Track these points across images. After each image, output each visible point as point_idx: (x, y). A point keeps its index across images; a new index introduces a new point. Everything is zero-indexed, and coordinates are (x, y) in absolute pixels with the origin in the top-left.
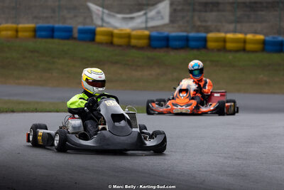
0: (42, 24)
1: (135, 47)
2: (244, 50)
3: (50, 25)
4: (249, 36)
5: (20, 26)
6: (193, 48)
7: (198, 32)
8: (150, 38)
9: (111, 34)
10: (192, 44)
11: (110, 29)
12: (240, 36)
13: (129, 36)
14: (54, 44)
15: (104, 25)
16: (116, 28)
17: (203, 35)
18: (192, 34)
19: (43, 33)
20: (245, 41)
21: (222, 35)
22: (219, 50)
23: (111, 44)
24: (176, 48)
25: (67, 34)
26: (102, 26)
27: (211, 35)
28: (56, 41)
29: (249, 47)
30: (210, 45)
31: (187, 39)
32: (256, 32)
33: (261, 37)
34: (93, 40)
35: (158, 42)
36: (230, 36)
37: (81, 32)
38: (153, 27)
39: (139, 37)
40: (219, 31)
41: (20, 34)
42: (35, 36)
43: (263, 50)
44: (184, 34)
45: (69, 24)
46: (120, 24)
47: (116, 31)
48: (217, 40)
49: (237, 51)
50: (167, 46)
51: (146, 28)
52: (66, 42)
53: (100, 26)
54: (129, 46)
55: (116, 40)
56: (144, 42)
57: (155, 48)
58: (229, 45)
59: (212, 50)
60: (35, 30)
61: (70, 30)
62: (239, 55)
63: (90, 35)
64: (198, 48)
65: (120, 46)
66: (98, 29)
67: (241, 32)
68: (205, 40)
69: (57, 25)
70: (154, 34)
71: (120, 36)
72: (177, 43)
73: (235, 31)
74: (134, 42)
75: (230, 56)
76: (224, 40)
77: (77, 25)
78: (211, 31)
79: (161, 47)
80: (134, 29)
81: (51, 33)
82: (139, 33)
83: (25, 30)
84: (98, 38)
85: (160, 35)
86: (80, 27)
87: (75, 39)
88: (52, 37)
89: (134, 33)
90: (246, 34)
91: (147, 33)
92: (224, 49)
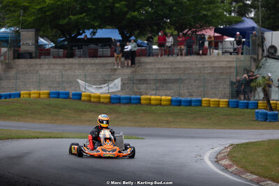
0: (53, 90)
1: (103, 103)
2: (160, 104)
3: (57, 91)
4: (163, 97)
5: (42, 91)
6: (133, 104)
7: (136, 95)
8: (110, 98)
9: (90, 96)
10: (133, 101)
11: (89, 93)
13: (99, 97)
14: (59, 101)
15: (86, 91)
16: (92, 93)
17: (139, 96)
18: (133, 96)
19: (54, 96)
20: (161, 100)
21: (149, 96)
22: (147, 105)
23: (90, 101)
24: (124, 104)
25: (67, 96)
27: (142, 97)
29: (163, 103)
30: (142, 102)
31: (130, 99)
32: (166, 95)
33: (170, 98)
34: (80, 99)
35: (115, 101)
36: (153, 97)
37: (73, 95)
38: (112, 92)
39: (105, 98)
40: (147, 95)
41: (41, 96)
42: (49, 97)
43: (171, 105)
44: (129, 96)
45: (67, 90)
46: (94, 91)
47: (92, 95)
48: (146, 99)
49: (157, 105)
50: (120, 103)
51: (108, 93)
52: (66, 100)
53: (84, 92)
54: (99, 102)
55: (92, 99)
56: (107, 100)
57: (113, 103)
58: (152, 102)
59: (143, 105)
60: (49, 94)
61: (67, 94)
62: (157, 107)
63: (78, 96)
64: (136, 104)
65: (94, 102)
66: (83, 94)
67: (159, 95)
68: (140, 99)
69: (61, 91)
70: (113, 96)
71: (95, 97)
72: (124, 101)
73: (155, 95)
74: (102, 100)
75: (153, 108)
76: (150, 99)
77: (72, 91)
78: (143, 95)
79: (116, 103)
80: (102, 94)
81: (58, 95)
82: (105, 95)
83: (44, 94)
84: (83, 98)
85: (116, 97)
86: (73, 92)
87: (71, 98)
88: (58, 97)
89: (102, 95)
90: (161, 96)
91: (109, 95)
92: (150, 104)
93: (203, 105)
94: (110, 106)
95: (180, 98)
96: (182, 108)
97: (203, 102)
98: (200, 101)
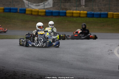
0: (6, 7)
1: (40, 15)
2: (80, 17)
3: (9, 7)
4: (82, 12)
6: (61, 16)
7: (63, 10)
8: (46, 12)
9: (32, 11)
10: (61, 14)
11: (31, 9)
12: (78, 12)
13: (38, 12)
14: (11, 14)
15: (29, 7)
16: (33, 9)
17: (65, 11)
18: (61, 11)
19: (7, 10)
20: (80, 14)
21: (72, 11)
22: (70, 17)
23: (32, 14)
24: (55, 16)
25: (16, 11)
26: (28, 8)
27: (68, 11)
28: (12, 13)
29: (81, 15)
30: (68, 15)
31: (59, 13)
32: (84, 10)
33: (86, 12)
34: (25, 13)
36: (74, 11)
37: (20, 10)
38: (47, 8)
39: (42, 12)
40: (70, 10)
42: (4, 12)
43: (87, 17)
44: (58, 11)
46: (34, 7)
47: (33, 10)
48: (70, 13)
49: (77, 17)
50: (52, 15)
51: (44, 9)
52: (15, 14)
53: (27, 8)
54: (38, 15)
55: (33, 13)
56: (43, 14)
57: (47, 16)
58: (74, 15)
59: (68, 17)
60: (4, 9)
61: (16, 9)
62: (78, 18)
63: (24, 11)
64: (63, 16)
65: (34, 15)
66: (27, 9)
67: (78, 10)
68: (66, 13)
69: (12, 8)
70: (47, 11)
71: (35, 12)
72: (56, 14)
73: (76, 10)
74: (40, 14)
75: (75, 19)
76: (73, 13)
78: (67, 10)
79: (50, 16)
80: (39, 9)
81: (10, 10)
82: (42, 10)
84: (27, 12)
85: (49, 11)
86: (20, 8)
87: (18, 12)
88: (10, 12)
89: (40, 10)
90: (80, 11)
92: (72, 16)
93: (109, 17)
94: (45, 18)
95: (93, 12)
96: (95, 19)
97: (109, 15)
98: (107, 14)
